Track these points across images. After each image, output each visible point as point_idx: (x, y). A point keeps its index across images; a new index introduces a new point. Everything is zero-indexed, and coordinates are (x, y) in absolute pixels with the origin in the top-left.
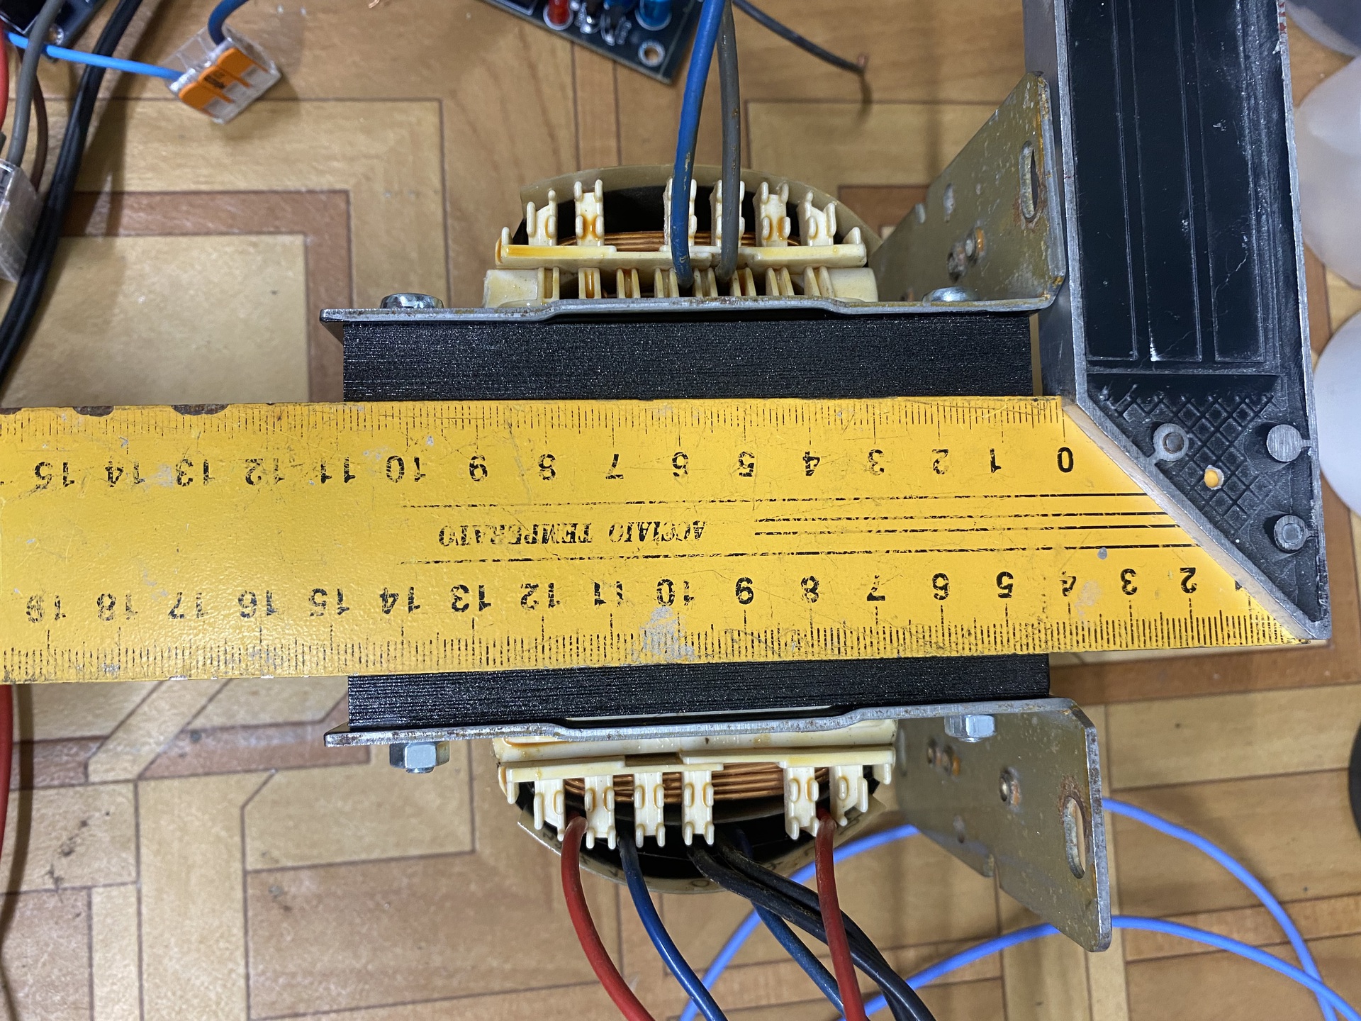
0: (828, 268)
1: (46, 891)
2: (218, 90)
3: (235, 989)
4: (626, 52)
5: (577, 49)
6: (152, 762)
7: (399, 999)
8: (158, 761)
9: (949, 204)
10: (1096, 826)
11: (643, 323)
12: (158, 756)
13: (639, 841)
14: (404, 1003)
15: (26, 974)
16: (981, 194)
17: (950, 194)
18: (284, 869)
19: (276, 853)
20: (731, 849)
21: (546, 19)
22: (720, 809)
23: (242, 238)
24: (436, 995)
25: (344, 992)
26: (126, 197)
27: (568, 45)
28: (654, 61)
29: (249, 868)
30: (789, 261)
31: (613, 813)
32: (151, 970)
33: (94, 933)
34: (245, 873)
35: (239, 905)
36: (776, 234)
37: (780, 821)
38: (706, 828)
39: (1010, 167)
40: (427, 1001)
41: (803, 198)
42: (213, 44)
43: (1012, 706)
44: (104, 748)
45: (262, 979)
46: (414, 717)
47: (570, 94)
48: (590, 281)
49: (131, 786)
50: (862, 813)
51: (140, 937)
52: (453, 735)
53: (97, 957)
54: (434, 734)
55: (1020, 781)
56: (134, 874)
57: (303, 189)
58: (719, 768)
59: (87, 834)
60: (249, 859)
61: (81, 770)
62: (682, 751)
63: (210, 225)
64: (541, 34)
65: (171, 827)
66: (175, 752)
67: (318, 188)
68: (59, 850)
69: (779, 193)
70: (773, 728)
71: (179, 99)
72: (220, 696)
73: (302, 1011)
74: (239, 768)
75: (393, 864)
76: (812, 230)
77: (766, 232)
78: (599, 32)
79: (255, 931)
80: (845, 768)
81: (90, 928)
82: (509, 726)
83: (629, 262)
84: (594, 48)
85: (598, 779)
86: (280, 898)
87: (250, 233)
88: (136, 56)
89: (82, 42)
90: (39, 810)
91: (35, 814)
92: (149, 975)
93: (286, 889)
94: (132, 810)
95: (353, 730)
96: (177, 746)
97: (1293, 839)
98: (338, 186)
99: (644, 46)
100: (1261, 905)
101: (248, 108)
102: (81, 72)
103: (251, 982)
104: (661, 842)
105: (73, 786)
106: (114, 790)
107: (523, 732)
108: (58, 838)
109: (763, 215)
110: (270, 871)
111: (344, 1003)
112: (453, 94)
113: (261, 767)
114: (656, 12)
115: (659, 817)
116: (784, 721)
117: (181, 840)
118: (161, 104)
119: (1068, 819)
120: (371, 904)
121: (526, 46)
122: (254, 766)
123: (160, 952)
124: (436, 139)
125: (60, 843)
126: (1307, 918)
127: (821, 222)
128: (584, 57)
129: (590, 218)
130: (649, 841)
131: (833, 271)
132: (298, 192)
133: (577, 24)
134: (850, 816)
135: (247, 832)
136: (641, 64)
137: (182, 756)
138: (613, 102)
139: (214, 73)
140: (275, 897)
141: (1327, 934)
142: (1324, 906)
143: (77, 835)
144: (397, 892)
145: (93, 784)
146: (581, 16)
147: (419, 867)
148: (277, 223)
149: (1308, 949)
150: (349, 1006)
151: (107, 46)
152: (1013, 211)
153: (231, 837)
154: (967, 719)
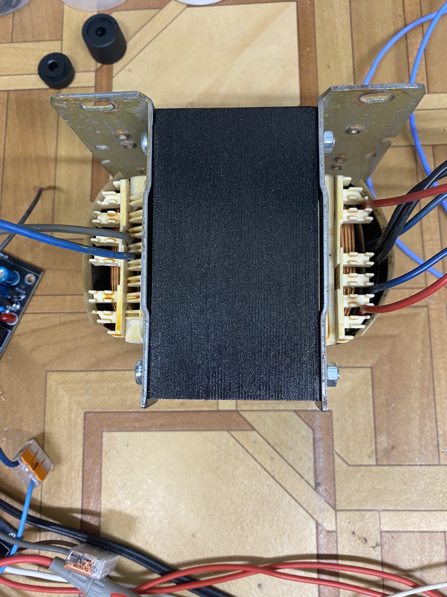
0: (130, 196)
1: (381, 550)
2: (39, 466)
3: (426, 470)
4: (29, 290)
5: (26, 312)
6: (328, 503)
7: (433, 401)
8: (328, 500)
9: (103, 147)
10: (373, 88)
11: (152, 272)
12: (326, 501)
13: (371, 284)
14: (435, 399)
15: (417, 560)
16: (100, 131)
17: (99, 147)
18: (376, 449)
19: (369, 452)
20: (377, 245)
21: (13, 324)
22: (359, 250)
23: (103, 458)
24: (432, 385)
25: (429, 424)
26: (84, 508)
27: (25, 315)
28: (33, 278)
29: (375, 463)
30: (126, 212)
31: (359, 295)
32: (416, 506)
33: (400, 530)
34: (377, 465)
35: (391, 468)
36: (114, 217)
37: (365, 226)
38: (367, 256)
39: (90, 115)
40: (434, 390)
41: (99, 205)
42: (19, 466)
43: (321, 122)
44: (321, 524)
45: (422, 459)
46: (316, 374)
47: (46, 315)
48: (132, 298)
49: (338, 513)
50: (363, 190)
51: (403, 511)
52: (324, 357)
53: (410, 529)
54: (324, 365)
55: (351, 125)
56: (375, 512)
57: (83, 432)
58: (342, 249)
59: (358, 532)
60: (371, 463)
61: (330, 534)
62: (334, 266)
63: (97, 472)
64: (20, 327)
65: (356, 496)
66: (324, 493)
67: (83, 425)
68: (364, 544)
69: (97, 215)
70: (327, 222)
71: (42, 482)
72: (301, 473)
73: (436, 442)
74: (332, 466)
75: (376, 402)
76: (114, 202)
77: (114, 221)
78: (20, 301)
79: (402, 461)
80: (344, 197)
81: (398, 532)
82: (321, 333)
83: (124, 281)
84: (26, 304)
85: (344, 302)
86: (389, 451)
87: (101, 455)
88: (22, 502)
89: (15, 526)
90: (347, 552)
91: (349, 554)
92: (419, 507)
93: (384, 448)
94: (348, 513)
95: (321, 399)
96: (322, 492)
97: (378, 20)
98: (82, 416)
99: (27, 282)
100: (406, 34)
101: (47, 454)
102: (28, 525)
103: (423, 464)
104: (372, 275)
105: (337, 538)
106: (339, 520)
107: (324, 327)
108: (359, 545)
109: (106, 223)
110: (376, 454)
111: (434, 424)
112: (44, 365)
113: (332, 457)
114: (12, 276)
115: (362, 275)
116: (324, 217)
117: (362, 492)
118: (43, 492)
119: (369, 102)
120: (392, 412)
121: (25, 333)
122: (332, 460)
123: (409, 502)
124: (63, 374)
125: (361, 544)
126: (412, 16)
127: (110, 198)
128: (30, 308)
129: (105, 296)
130: (371, 280)
131: (131, 194)
132: (84, 434)
133: (16, 311)
134: (364, 195)
135: (359, 464)
136: (34, 284)
137: (326, 490)
138: (50, 297)
139: (32, 466)
140: (388, 452)
141: (419, 8)
142: (407, 9)
143: (358, 536)
144: (387, 400)
145: (336, 528)
146: (13, 309)
147: (377, 391)
148: (97, 443)
149: (425, 16)
150: (435, 422)
151: (18, 514)
152: (109, 115)
153: (361, 470)
154: (325, 142)
